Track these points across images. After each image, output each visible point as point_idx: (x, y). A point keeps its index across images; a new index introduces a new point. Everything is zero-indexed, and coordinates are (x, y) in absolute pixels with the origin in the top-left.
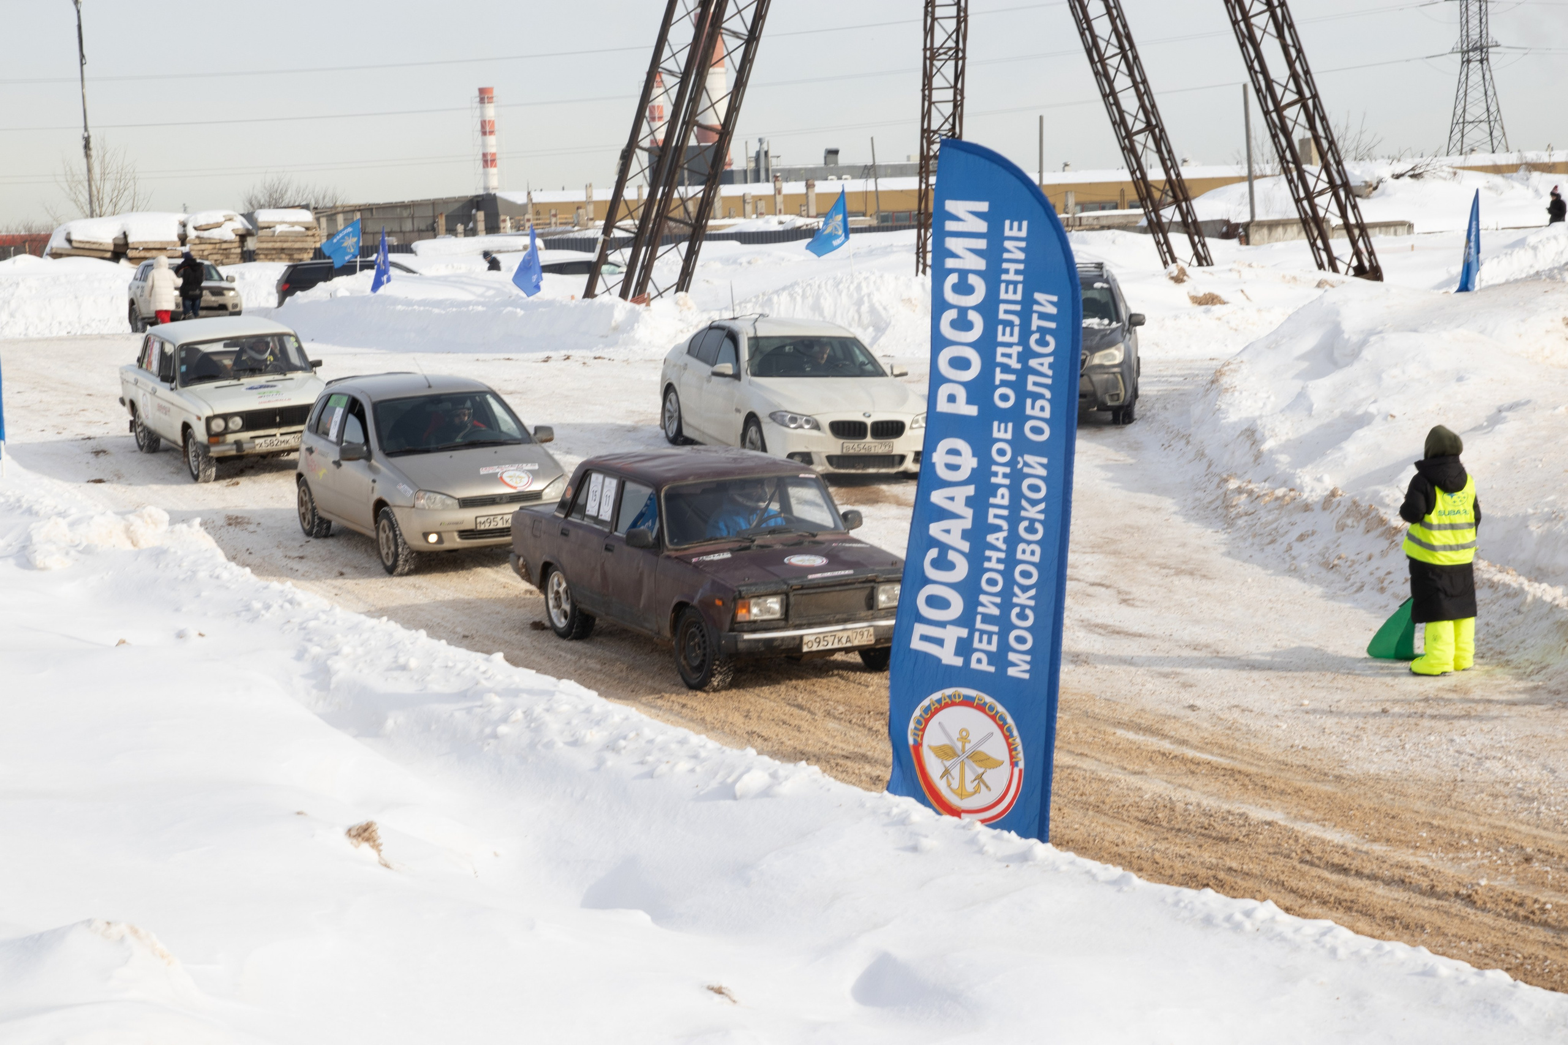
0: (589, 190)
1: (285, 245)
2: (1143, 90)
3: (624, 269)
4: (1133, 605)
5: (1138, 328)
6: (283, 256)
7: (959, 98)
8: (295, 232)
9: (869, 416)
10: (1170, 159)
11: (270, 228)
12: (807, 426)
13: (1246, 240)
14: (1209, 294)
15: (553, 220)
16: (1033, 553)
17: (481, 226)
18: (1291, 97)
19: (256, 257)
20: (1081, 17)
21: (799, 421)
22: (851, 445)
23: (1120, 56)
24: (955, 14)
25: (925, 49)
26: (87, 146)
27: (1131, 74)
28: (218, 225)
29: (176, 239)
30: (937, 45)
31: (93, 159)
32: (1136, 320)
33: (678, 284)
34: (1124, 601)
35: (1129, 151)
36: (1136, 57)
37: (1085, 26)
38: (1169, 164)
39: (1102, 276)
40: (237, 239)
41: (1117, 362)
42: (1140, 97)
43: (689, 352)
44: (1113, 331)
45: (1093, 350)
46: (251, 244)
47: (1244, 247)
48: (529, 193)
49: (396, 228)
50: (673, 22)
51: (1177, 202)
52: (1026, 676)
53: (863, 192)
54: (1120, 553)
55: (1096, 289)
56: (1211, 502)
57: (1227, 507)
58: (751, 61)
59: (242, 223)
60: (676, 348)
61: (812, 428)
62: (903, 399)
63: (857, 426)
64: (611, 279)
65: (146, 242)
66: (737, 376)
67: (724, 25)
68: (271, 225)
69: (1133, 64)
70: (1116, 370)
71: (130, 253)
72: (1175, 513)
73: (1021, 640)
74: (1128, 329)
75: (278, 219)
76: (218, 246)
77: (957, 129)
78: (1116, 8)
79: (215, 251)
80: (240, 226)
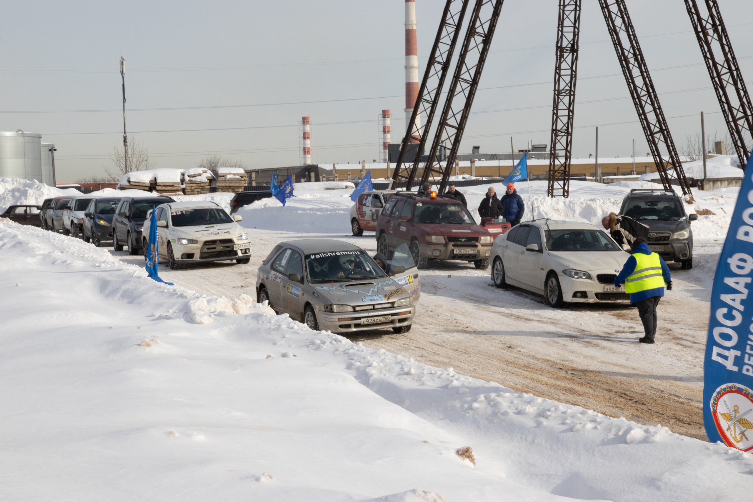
0: (363, 163)
1: (231, 185)
2: (658, 112)
5: (694, 222)
6: (230, 190)
7: (571, 114)
8: (236, 178)
10: (672, 146)
13: (702, 188)
14: (706, 210)
15: (349, 177)
17: (313, 179)
18: (740, 115)
19: (216, 190)
20: (629, 76)
23: (647, 96)
24: (570, 73)
25: (555, 90)
26: (125, 141)
27: (653, 104)
28: (200, 175)
29: (179, 181)
30: (561, 88)
31: (128, 147)
32: (692, 217)
35: (652, 142)
36: (656, 96)
37: (630, 81)
38: (671, 148)
40: (208, 181)
41: (686, 237)
42: (657, 116)
45: (674, 231)
46: (213, 185)
47: (701, 191)
48: (334, 165)
50: (429, 76)
51: (675, 167)
53: (498, 166)
58: (474, 94)
59: (211, 174)
65: (165, 183)
67: (461, 77)
68: (225, 175)
69: (654, 99)
70: (686, 241)
71: (158, 188)
74: (689, 222)
75: (228, 172)
76: (199, 185)
77: (570, 130)
78: (646, 72)
79: (197, 187)
80: (210, 175)
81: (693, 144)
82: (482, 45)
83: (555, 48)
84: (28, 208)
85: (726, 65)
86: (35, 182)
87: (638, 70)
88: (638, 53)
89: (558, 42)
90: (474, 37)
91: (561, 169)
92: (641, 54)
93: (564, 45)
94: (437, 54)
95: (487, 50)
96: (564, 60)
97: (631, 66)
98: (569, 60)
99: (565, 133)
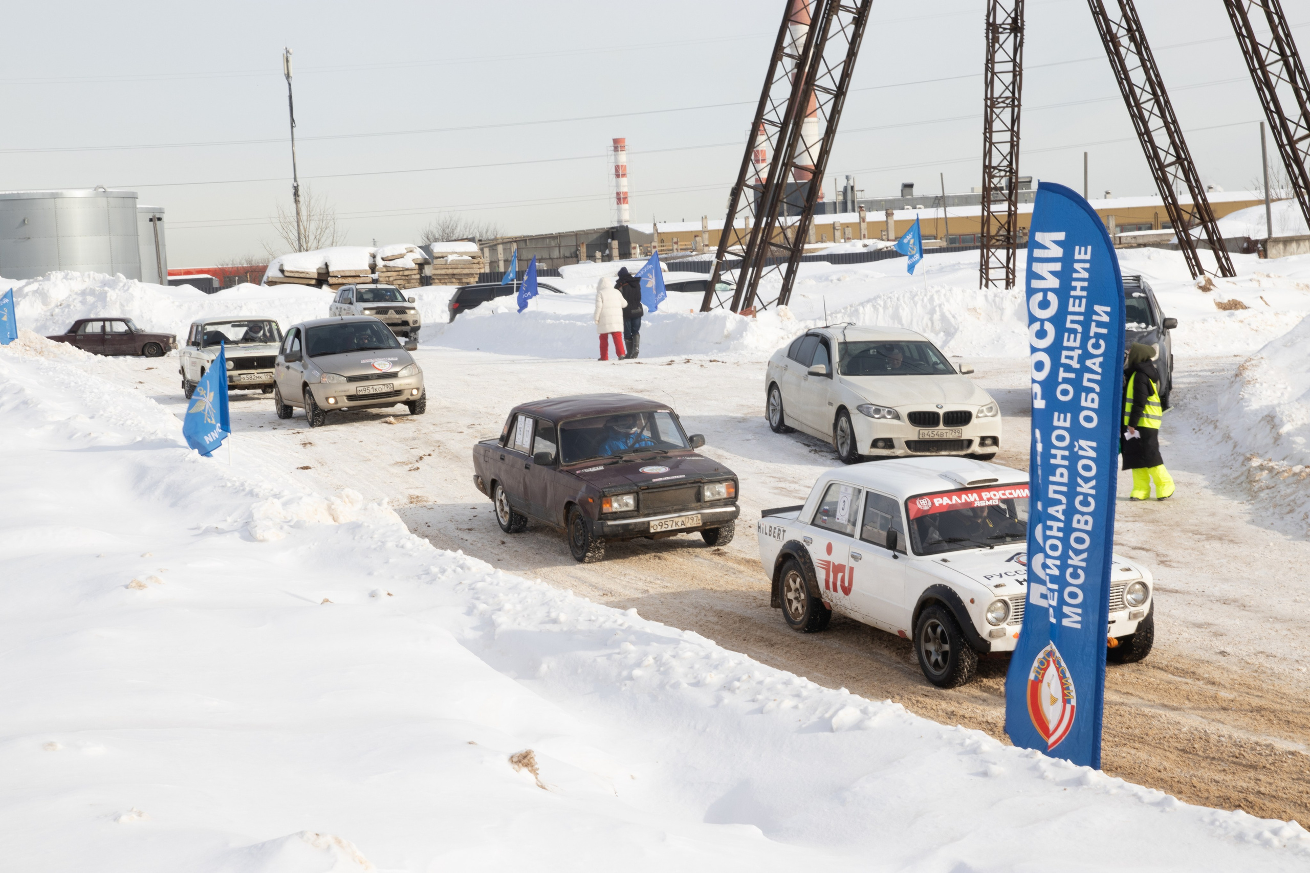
0: (704, 221)
1: (456, 271)
2: (1173, 129)
3: (735, 287)
4: (1170, 566)
5: (1171, 331)
6: (454, 280)
7: (1015, 139)
8: (463, 260)
9: (942, 407)
10: (1197, 187)
11: (443, 257)
12: (889, 417)
13: (1264, 254)
14: (1233, 300)
15: (675, 246)
16: (1086, 523)
17: (616, 252)
18: (1302, 132)
19: (432, 282)
20: (1120, 69)
21: (882, 412)
22: (926, 432)
23: (1153, 101)
24: (1011, 69)
25: (986, 99)
26: (296, 194)
27: (1163, 116)
28: (401, 256)
29: (368, 268)
30: (996, 95)
31: (301, 203)
32: (1170, 324)
33: (779, 299)
34: (1162, 562)
35: (1162, 180)
36: (1167, 102)
37: (1123, 76)
38: (1196, 190)
39: (1139, 287)
40: (417, 267)
42: (1171, 135)
43: (789, 356)
44: (1150, 333)
46: (428, 271)
47: (1263, 260)
48: (655, 225)
49: (546, 256)
50: (774, 81)
51: (1203, 223)
52: (1078, 626)
53: (934, 219)
54: (1158, 522)
55: (1135, 298)
56: (1236, 478)
57: (1250, 482)
58: (839, 112)
59: (421, 254)
60: (778, 352)
61: (893, 418)
62: (970, 393)
63: (931, 416)
64: (724, 295)
65: (343, 271)
66: (829, 375)
67: (816, 83)
68: (444, 255)
69: (1164, 108)
71: (331, 280)
72: (1206, 487)
73: (1073, 595)
74: (1163, 332)
75: (449, 250)
76: (401, 273)
77: (1014, 166)
78: (1149, 61)
79: (398, 278)
80: (419, 257)
81: (1276, 171)
82: (852, 27)
83: (985, 26)
84: (107, 324)
85: (1275, 47)
86: (119, 277)
87: (1137, 58)
88: (1135, 28)
89: (988, 16)
90: (837, 15)
91: (1001, 233)
92: (1140, 29)
93: (999, 21)
94: (787, 40)
95: (861, 36)
96: (1001, 46)
97: (1123, 51)
98: (1009, 46)
99: (1006, 172)
